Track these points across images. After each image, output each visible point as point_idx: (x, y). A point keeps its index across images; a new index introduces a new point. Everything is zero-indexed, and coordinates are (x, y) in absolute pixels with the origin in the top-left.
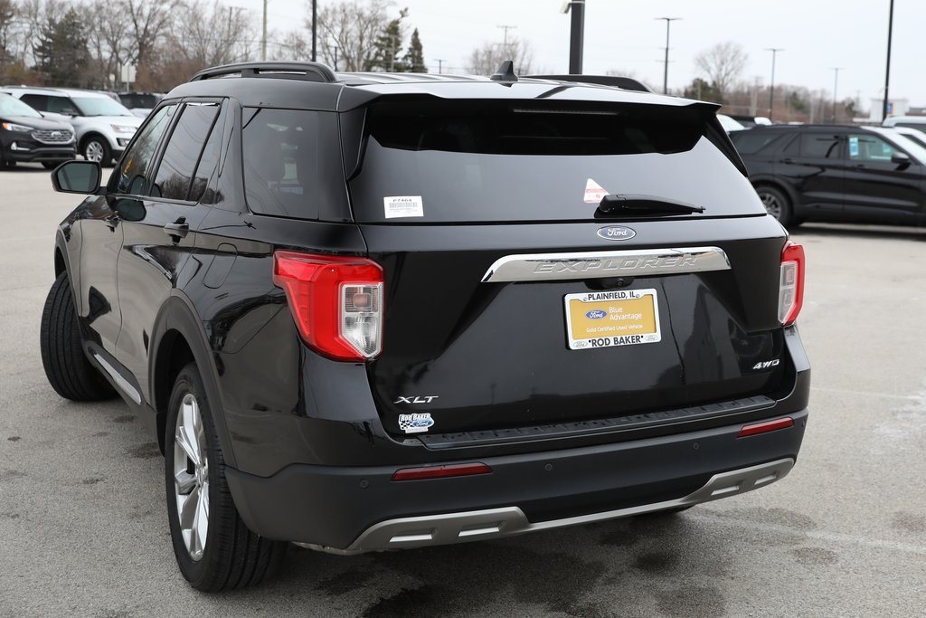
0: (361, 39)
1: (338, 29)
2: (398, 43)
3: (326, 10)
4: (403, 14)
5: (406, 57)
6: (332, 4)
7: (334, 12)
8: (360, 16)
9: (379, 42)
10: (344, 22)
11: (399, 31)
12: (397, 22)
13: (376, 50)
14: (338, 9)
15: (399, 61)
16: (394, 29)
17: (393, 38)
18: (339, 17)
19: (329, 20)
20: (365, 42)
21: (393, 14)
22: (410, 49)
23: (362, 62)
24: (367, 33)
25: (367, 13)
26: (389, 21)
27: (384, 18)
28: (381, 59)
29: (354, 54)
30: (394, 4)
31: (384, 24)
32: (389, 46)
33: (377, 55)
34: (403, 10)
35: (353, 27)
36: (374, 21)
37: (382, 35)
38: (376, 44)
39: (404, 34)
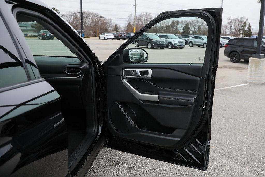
0: (238, 25)
1: (234, 24)
2: (246, 26)
3: (232, 20)
4: (247, 20)
5: (247, 29)
6: (233, 19)
7: (233, 20)
8: (238, 21)
9: (242, 26)
10: (235, 22)
11: (246, 23)
12: (246, 22)
13: (241, 27)
14: (234, 19)
15: (246, 29)
16: (245, 23)
17: (245, 25)
18: (234, 21)
19: (232, 22)
20: (239, 26)
21: (245, 20)
22: (248, 27)
23: (238, 30)
24: (239, 24)
25: (240, 20)
26: (244, 21)
27: (243, 21)
28: (242, 29)
29: (237, 28)
30: (245, 18)
31: (243, 22)
32: (244, 26)
33: (241, 28)
34: (247, 19)
35: (237, 23)
36: (241, 22)
37: (243, 24)
38: (241, 26)
39: (247, 24)
